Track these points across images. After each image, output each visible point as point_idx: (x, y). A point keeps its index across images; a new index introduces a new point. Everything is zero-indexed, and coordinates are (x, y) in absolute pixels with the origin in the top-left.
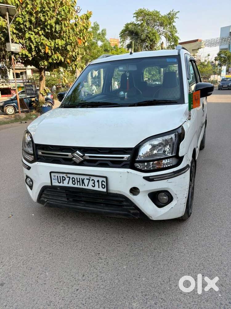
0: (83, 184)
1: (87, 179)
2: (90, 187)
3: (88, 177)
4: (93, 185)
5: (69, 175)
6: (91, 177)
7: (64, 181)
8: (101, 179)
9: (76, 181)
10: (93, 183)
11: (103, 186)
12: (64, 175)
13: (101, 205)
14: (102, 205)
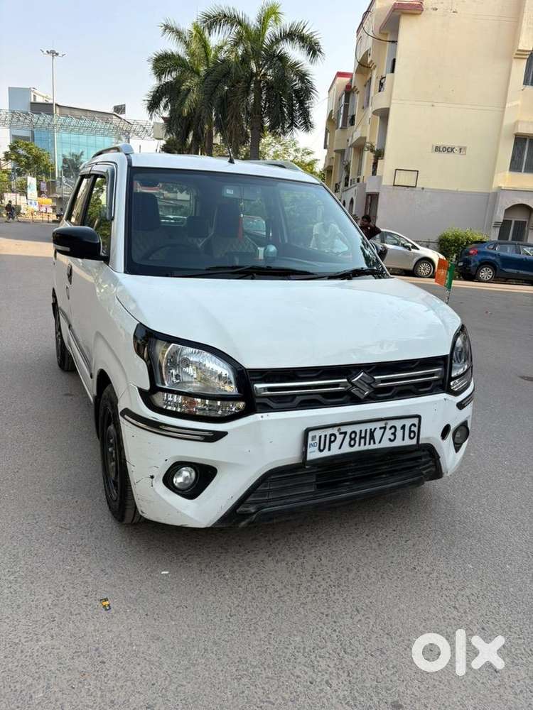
0: (372, 441)
1: (381, 428)
2: (386, 444)
3: (382, 424)
4: (392, 437)
5: (343, 429)
6: (387, 421)
7: (332, 445)
8: (408, 423)
9: (357, 439)
10: (392, 434)
11: (412, 435)
12: (335, 431)
13: (382, 478)
14: (384, 476)
